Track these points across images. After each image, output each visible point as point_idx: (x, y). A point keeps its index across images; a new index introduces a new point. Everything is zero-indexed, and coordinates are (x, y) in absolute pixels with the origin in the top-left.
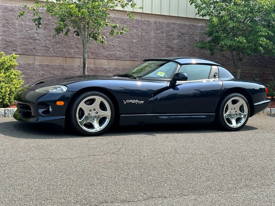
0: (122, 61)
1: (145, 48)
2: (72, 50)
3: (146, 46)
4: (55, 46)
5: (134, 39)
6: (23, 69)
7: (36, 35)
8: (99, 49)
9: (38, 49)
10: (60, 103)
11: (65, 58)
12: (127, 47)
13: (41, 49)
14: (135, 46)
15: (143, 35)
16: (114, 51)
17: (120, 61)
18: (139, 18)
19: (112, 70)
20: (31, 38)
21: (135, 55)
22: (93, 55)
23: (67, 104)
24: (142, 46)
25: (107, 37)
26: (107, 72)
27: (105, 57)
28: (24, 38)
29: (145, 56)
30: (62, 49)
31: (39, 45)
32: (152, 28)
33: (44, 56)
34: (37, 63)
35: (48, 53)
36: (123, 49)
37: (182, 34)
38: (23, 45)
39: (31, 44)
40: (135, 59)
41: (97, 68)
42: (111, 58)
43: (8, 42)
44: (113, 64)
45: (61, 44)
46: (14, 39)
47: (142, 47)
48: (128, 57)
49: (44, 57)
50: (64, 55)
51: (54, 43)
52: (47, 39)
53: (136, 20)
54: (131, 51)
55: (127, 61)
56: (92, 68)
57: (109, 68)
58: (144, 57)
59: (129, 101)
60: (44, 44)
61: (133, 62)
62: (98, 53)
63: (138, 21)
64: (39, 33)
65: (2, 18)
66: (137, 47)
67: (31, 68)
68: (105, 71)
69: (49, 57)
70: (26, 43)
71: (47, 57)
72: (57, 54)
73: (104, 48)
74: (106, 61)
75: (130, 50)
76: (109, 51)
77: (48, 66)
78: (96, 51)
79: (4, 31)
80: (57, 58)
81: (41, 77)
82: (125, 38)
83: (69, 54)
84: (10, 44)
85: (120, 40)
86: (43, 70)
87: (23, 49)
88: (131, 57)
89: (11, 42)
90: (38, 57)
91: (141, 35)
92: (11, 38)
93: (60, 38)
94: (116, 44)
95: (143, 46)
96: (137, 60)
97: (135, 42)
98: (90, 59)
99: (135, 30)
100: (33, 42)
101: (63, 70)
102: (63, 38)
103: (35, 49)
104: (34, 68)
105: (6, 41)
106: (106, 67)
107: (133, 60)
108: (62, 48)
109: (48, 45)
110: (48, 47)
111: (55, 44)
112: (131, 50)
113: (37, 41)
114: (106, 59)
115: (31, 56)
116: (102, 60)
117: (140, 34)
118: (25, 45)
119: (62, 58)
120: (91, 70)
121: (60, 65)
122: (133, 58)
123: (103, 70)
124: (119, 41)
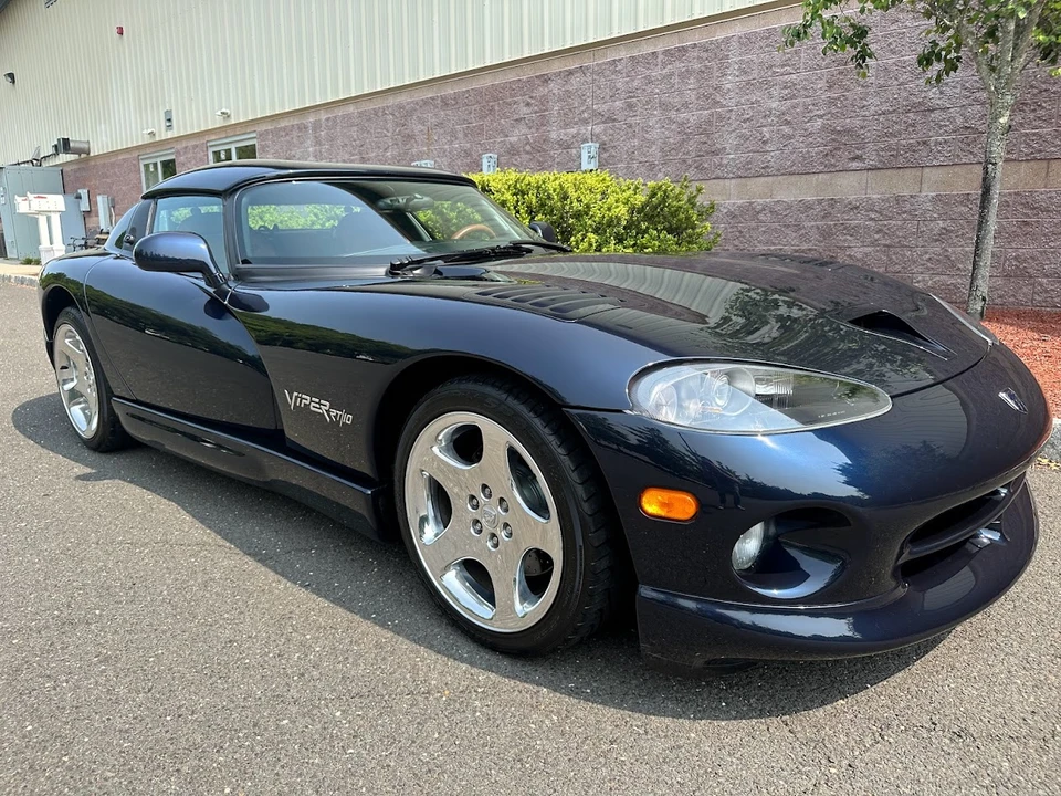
6: (878, 215)
7: (934, 93)
9: (937, 143)
11: (1044, 164)
13: (945, 141)
20: (915, 107)
28: (890, 112)
30: (1036, 128)
31: (940, 127)
33: (954, 164)
34: (929, 192)
35: (969, 153)
38: (886, 135)
39: (911, 129)
43: (839, 132)
45: (1034, 110)
46: (858, 121)
49: (957, 169)
50: (1040, 151)
52: (976, 100)
60: (959, 120)
64: (947, 84)
65: (827, 60)
67: (906, 212)
69: (978, 167)
70: (896, 127)
71: (969, 166)
77: (968, 200)
79: (831, 102)
80: (1009, 166)
81: (937, 240)
84: (844, 140)
86: (944, 216)
87: (883, 150)
89: (847, 131)
90: (934, 170)
92: (848, 120)
93: (1031, 85)
100: (919, 119)
101: (1029, 212)
102: (1044, 83)
103: (924, 143)
104: (915, 210)
105: (835, 132)
108: (1037, 123)
109: (974, 123)
110: (976, 130)
113: (937, 114)
115: (908, 171)
118: (893, 135)
119: (1033, 163)
121: (1017, 194)
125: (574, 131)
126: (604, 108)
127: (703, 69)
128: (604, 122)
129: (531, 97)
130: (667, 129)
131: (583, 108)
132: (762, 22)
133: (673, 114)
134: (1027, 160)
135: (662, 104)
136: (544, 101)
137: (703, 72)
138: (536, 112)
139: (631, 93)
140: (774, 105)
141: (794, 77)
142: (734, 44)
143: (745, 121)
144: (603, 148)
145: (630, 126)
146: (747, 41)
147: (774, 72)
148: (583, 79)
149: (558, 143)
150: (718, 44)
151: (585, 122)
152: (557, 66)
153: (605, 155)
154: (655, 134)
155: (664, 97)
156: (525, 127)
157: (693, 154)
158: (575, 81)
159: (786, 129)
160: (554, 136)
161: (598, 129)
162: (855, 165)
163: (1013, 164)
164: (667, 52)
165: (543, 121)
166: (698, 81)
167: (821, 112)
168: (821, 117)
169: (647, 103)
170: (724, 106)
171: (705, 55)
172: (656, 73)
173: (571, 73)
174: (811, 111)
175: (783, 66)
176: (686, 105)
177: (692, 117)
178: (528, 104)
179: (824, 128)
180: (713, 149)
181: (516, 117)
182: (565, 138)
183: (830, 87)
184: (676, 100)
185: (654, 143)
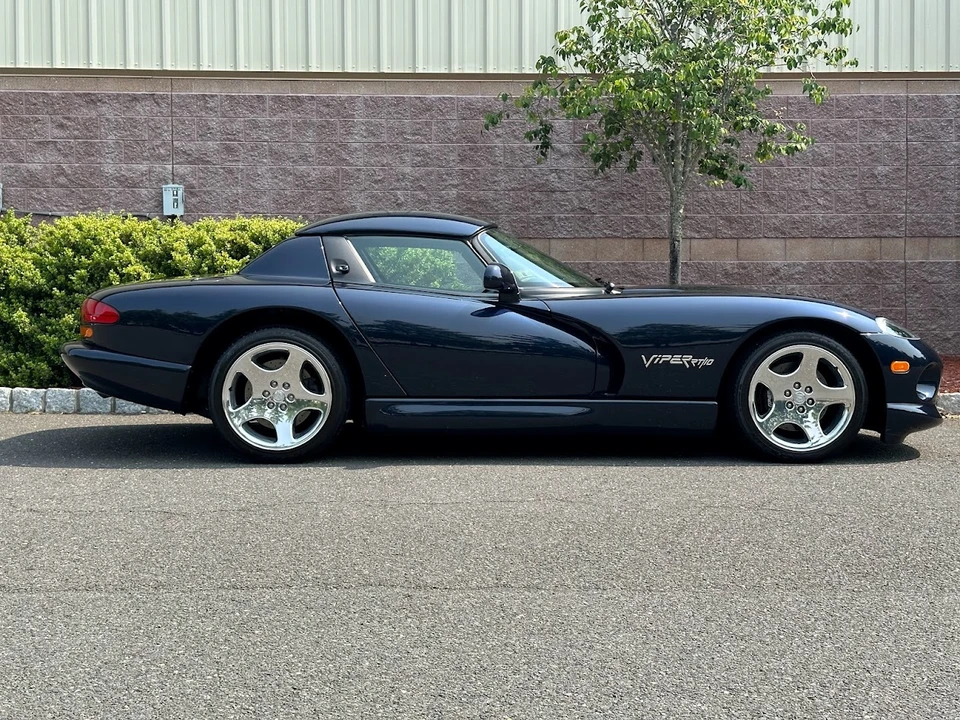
0: (837, 242)
1: (923, 191)
2: (661, 216)
3: (927, 185)
4: (609, 204)
5: (880, 162)
7: (553, 178)
8: (752, 207)
9: (560, 219)
11: (640, 242)
12: (852, 192)
13: (566, 218)
14: (883, 189)
15: (916, 149)
16: (807, 208)
17: (829, 242)
18: (898, 92)
19: (799, 273)
20: (541, 188)
21: (886, 216)
22: (733, 226)
24: (910, 187)
25: (782, 166)
26: (781, 278)
27: (775, 229)
28: (519, 189)
29: (923, 221)
30: (632, 213)
31: (561, 206)
32: (951, 121)
33: (575, 238)
35: (587, 229)
36: (838, 199)
38: (517, 208)
39: (537, 206)
40: (885, 233)
41: (746, 268)
42: (795, 233)
43: (475, 202)
44: (803, 253)
45: (629, 200)
46: (491, 194)
47: (913, 188)
48: (856, 225)
49: (577, 242)
50: (637, 232)
51: (606, 197)
52: (586, 186)
53: (888, 98)
54: (869, 206)
55: (854, 241)
56: (728, 267)
57: (788, 265)
58: (918, 224)
60: (576, 202)
61: (877, 241)
62: (749, 218)
63: (894, 101)
64: (563, 171)
65: (458, 136)
66: (892, 190)
68: (772, 275)
69: (593, 241)
70: (525, 203)
71: (587, 240)
72: (614, 231)
73: (769, 202)
74: (779, 243)
75: (866, 203)
76: (790, 211)
77: (588, 268)
78: (742, 213)
79: (464, 174)
80: (616, 242)
82: (847, 162)
83: (654, 226)
85: (826, 173)
87: (515, 221)
88: (870, 225)
89: (482, 202)
90: (559, 242)
91: (907, 149)
92: (482, 193)
93: (626, 181)
94: (815, 186)
95: (917, 184)
96: (893, 233)
97: (885, 172)
98: (720, 241)
99: (884, 134)
100: (544, 198)
101: (635, 280)
102: (635, 179)
103: (550, 218)
105: (469, 201)
106: (779, 262)
107: (875, 237)
108: (632, 210)
109: (587, 205)
110: (589, 212)
111: (609, 200)
112: (871, 203)
113: (558, 195)
114: (777, 238)
115: (538, 242)
116: (765, 240)
117: (903, 146)
118: (523, 209)
119: (633, 241)
120: (726, 274)
121: (624, 264)
122: (877, 229)
123: (766, 273)
124: (824, 175)
125: (143, 167)
126: (191, 146)
127: (325, 123)
128: (190, 163)
129: (68, 119)
130: (282, 180)
131: (159, 142)
132: (389, 89)
133: (288, 165)
134: (629, 238)
135: (273, 153)
136: (89, 126)
137: (324, 127)
138: (76, 138)
139: (230, 135)
140: (408, 170)
141: (426, 146)
142: (360, 104)
143: (376, 182)
144: (190, 191)
145: (230, 172)
146: (374, 105)
147: (406, 139)
148: (156, 109)
149: (117, 179)
150: (341, 102)
151: (161, 159)
152: (110, 88)
153: (194, 200)
154: (266, 183)
155: (275, 146)
156: (55, 152)
157: (317, 210)
158: (142, 111)
159: (421, 195)
160: (109, 168)
161: (182, 169)
163: (618, 240)
164: (277, 99)
165: (90, 150)
166: (318, 134)
167: (455, 182)
168: (455, 186)
169: (253, 149)
170: (349, 164)
171: (326, 110)
172: (263, 118)
173: (135, 98)
174: (446, 180)
175: (414, 134)
176: (305, 158)
177: (314, 171)
178: (61, 126)
179: (459, 196)
180: (341, 206)
181: (37, 139)
182: (129, 174)
183: (462, 160)
184: (292, 151)
185: (264, 193)
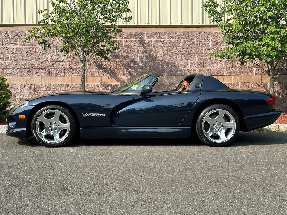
3: (174, 60)
5: (159, 53)
7: (58, 57)
8: (120, 66)
10: (22, 117)
14: (160, 61)
15: (170, 49)
18: (164, 31)
21: (161, 69)
23: (27, 117)
32: (180, 40)
34: (59, 83)
37: (218, 43)
39: (53, 66)
42: (134, 75)
49: (66, 77)
54: (156, 66)
58: (171, 72)
59: (88, 114)
63: (163, 34)
69: (70, 77)
73: (126, 65)
76: (132, 68)
84: (34, 67)
86: (64, 90)
88: (157, 72)
90: (60, 77)
91: (167, 49)
95: (170, 59)
99: (160, 44)
104: (56, 88)
115: (53, 77)
116: (125, 77)
162: (37, 74)
167: (26, 59)
